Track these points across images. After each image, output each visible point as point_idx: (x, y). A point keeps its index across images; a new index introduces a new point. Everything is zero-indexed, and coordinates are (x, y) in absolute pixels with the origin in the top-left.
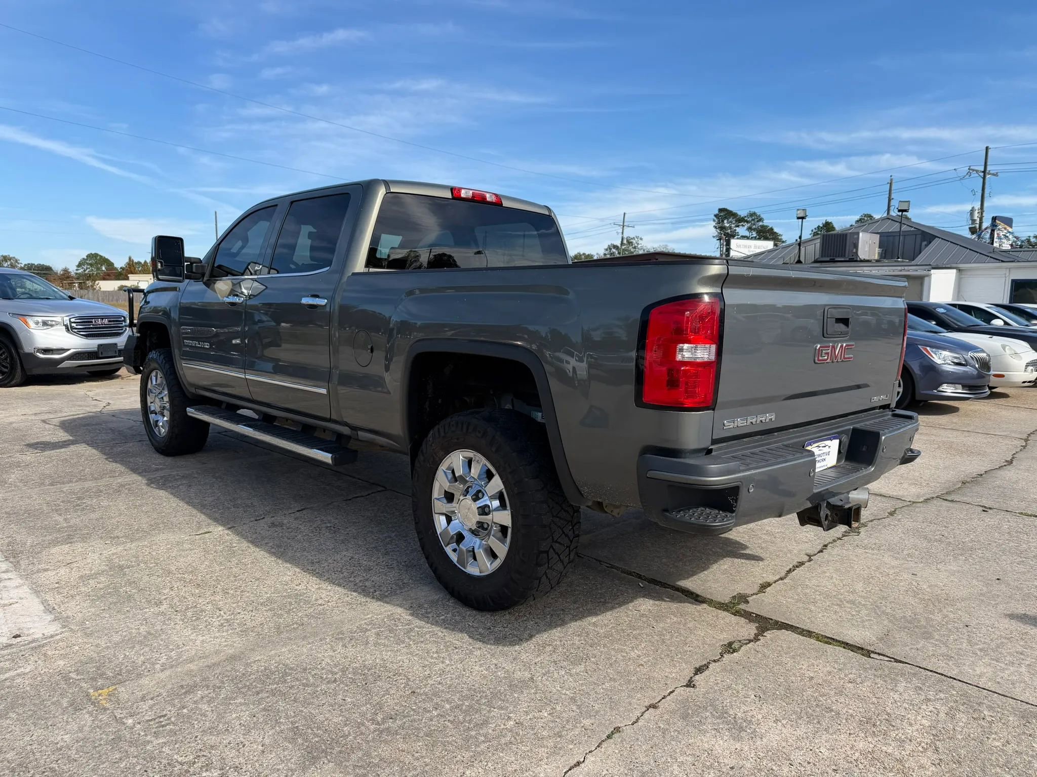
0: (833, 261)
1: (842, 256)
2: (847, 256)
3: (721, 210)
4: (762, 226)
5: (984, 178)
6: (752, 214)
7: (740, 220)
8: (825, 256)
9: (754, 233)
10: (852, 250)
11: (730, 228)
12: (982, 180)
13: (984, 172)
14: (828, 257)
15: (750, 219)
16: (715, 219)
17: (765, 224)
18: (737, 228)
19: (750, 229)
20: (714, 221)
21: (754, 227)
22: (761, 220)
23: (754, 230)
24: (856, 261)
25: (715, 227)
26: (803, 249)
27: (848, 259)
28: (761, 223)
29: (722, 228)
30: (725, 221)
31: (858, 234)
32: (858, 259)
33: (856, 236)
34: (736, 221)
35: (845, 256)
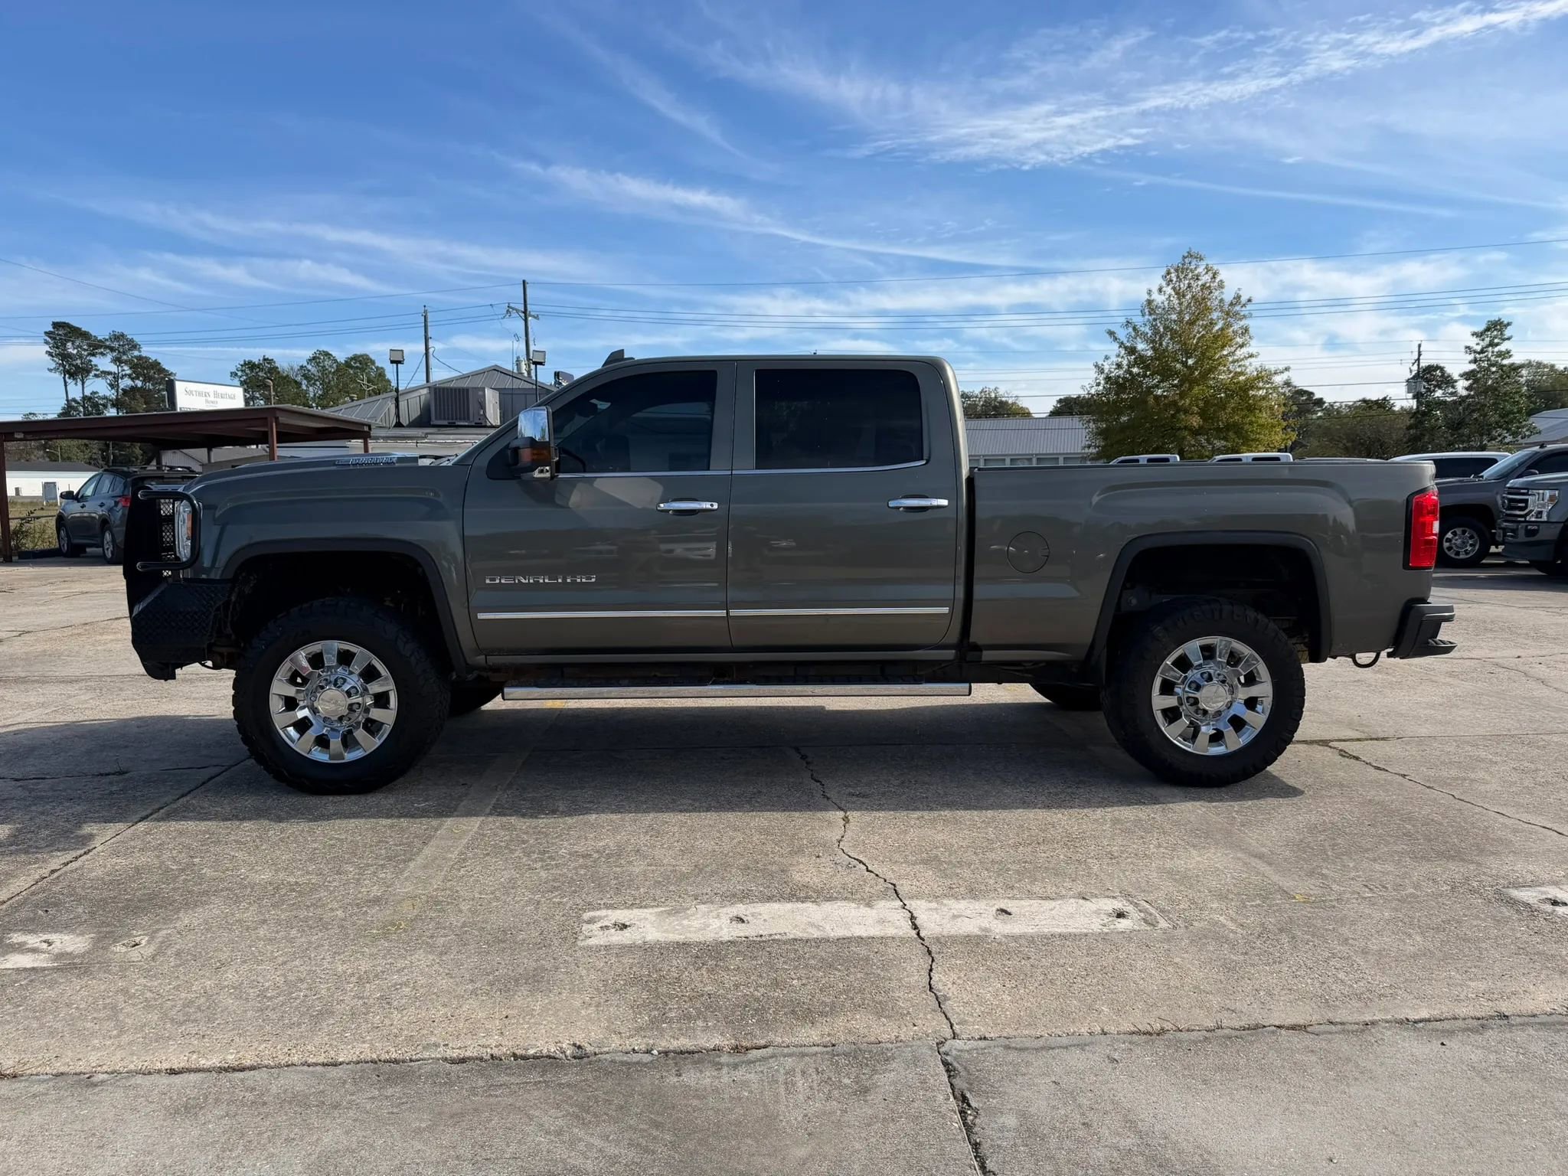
0: (452, 425)
1: (464, 419)
2: (471, 419)
3: (56, 325)
4: (140, 358)
5: (526, 320)
6: (118, 337)
7: (97, 346)
8: (440, 419)
9: (126, 368)
10: (479, 413)
11: (81, 357)
12: (523, 322)
13: (525, 312)
14: (444, 419)
15: (115, 344)
16: (48, 339)
17: (144, 354)
18: (92, 358)
19: (117, 361)
20: (47, 343)
21: (125, 357)
22: (135, 346)
23: (126, 362)
24: (485, 427)
25: (50, 354)
26: (403, 404)
27: (473, 424)
28: (136, 353)
29: (65, 356)
30: (69, 345)
31: (483, 390)
32: (489, 424)
33: (480, 393)
34: (89, 345)
35: (468, 419)
